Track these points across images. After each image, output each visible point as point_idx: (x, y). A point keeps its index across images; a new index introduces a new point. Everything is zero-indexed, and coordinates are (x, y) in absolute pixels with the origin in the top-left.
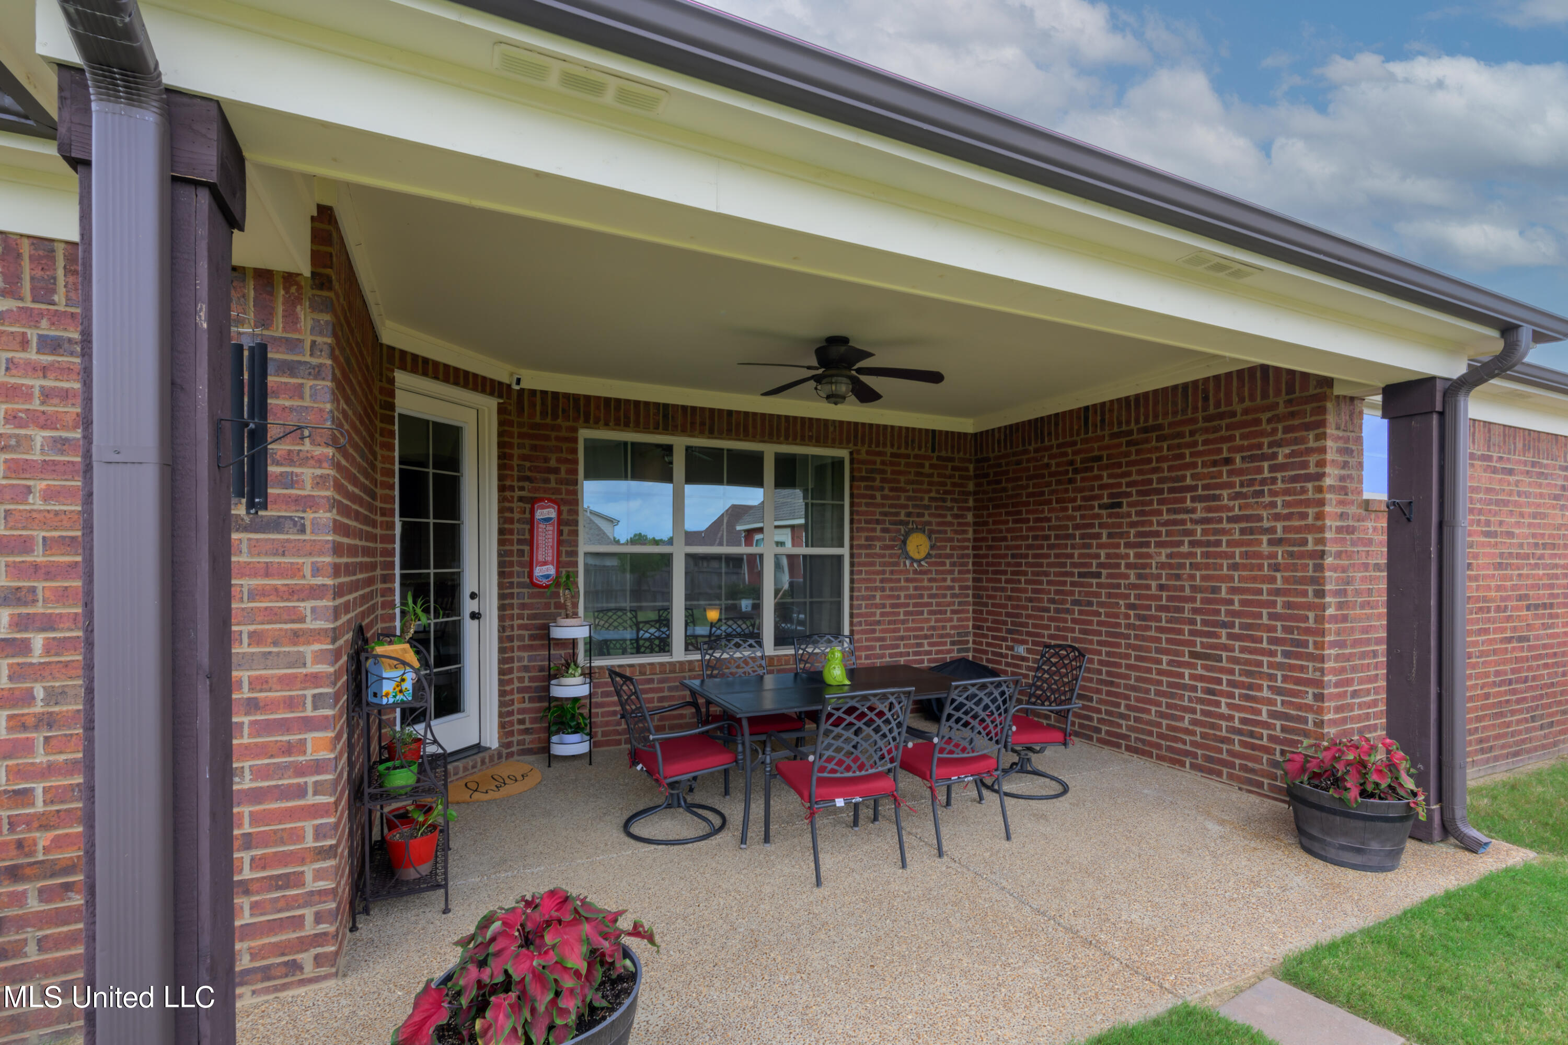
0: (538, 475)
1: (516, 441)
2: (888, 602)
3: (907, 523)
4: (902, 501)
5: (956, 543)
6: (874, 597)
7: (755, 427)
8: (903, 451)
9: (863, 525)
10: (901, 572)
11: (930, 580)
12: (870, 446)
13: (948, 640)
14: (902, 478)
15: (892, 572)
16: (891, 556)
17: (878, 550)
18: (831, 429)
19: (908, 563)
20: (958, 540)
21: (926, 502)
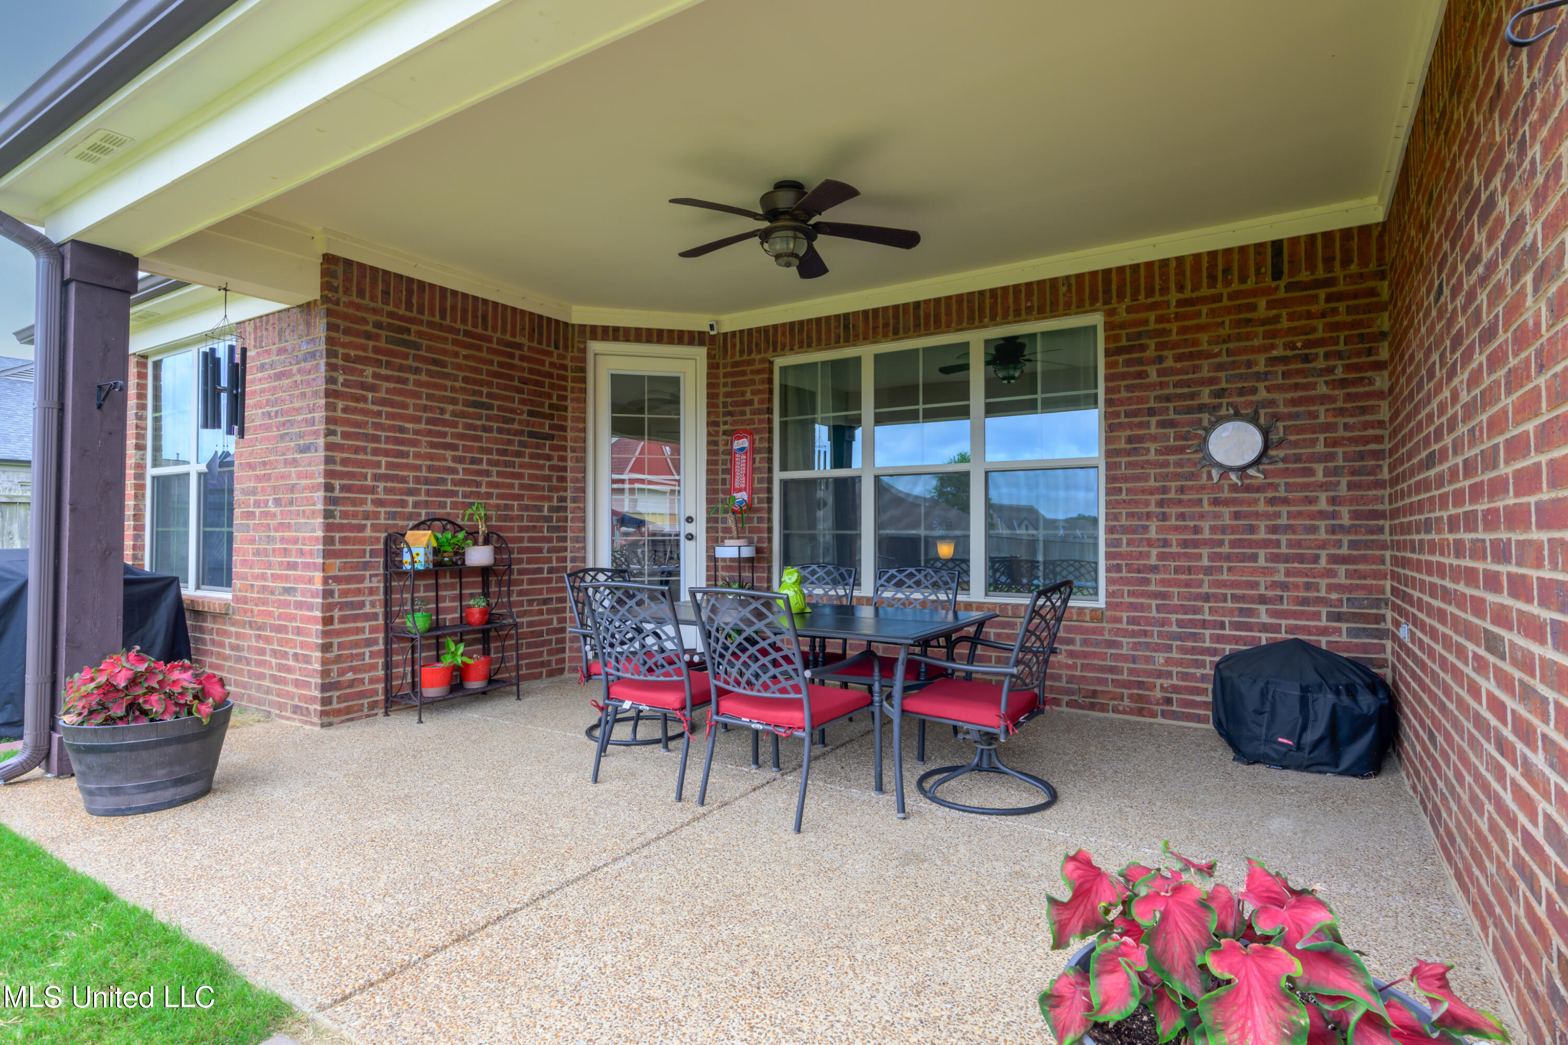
0: (737, 409)
1: (722, 381)
2: (1173, 537)
3: (1217, 407)
4: (1205, 373)
5: (1341, 433)
6: (1146, 529)
7: (949, 313)
8: (1205, 291)
9: (1123, 419)
10: (1202, 488)
11: (1271, 502)
12: (1134, 298)
13: (1324, 611)
14: (1204, 337)
15: (1182, 490)
16: (1179, 464)
17: (1152, 456)
18: (1063, 289)
19: (1215, 474)
20: (1346, 427)
21: (1261, 367)
